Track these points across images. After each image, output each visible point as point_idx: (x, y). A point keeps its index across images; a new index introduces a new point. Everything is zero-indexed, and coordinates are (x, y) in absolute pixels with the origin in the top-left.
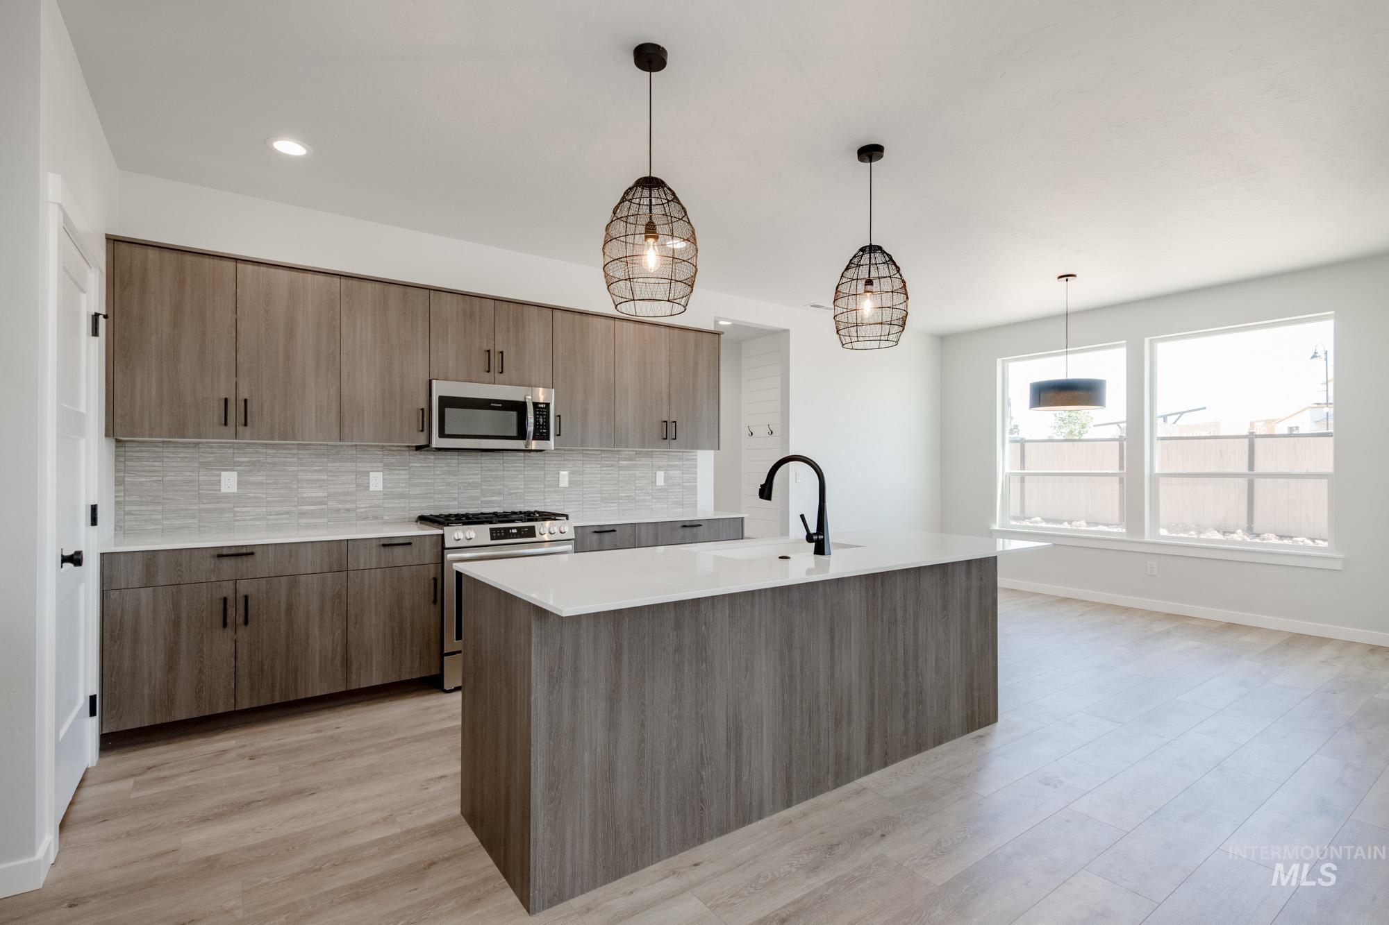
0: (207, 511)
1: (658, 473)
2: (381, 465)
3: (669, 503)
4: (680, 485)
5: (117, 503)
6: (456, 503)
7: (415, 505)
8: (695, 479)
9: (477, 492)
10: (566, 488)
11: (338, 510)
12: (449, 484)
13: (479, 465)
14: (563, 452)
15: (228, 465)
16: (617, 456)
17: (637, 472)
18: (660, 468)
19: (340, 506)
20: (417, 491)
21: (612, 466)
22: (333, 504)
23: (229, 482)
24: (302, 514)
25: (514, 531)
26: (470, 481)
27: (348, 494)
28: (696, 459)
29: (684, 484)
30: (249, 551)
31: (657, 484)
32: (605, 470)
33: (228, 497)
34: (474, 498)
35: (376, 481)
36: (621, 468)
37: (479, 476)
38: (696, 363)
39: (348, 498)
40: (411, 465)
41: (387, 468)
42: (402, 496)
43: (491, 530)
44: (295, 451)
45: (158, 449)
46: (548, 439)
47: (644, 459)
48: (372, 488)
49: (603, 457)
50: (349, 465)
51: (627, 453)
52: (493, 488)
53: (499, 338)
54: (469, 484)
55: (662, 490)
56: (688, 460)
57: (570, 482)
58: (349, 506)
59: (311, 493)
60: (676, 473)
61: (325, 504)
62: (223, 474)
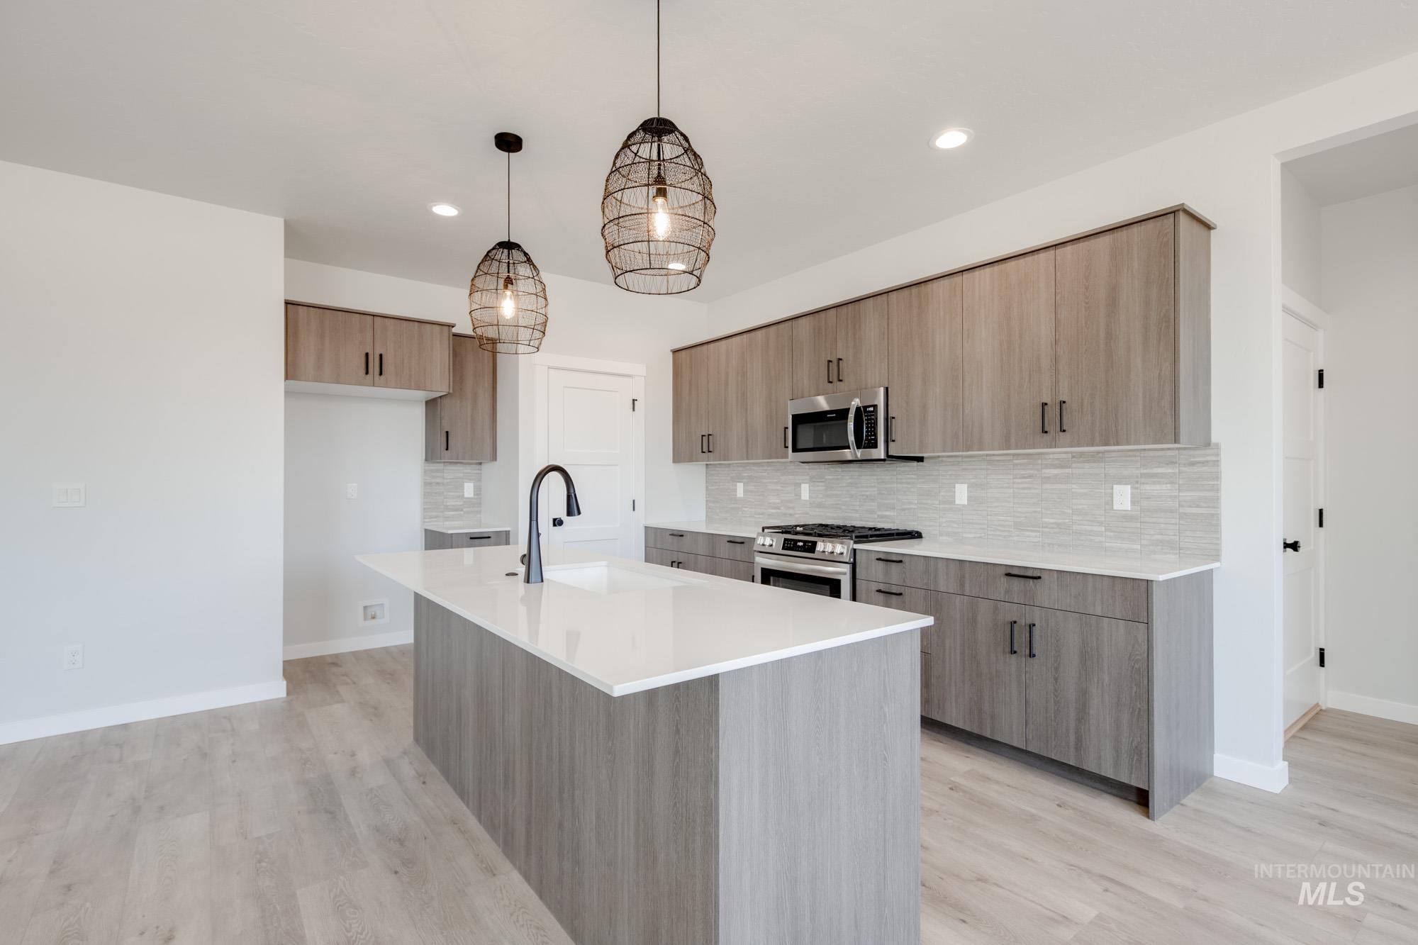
0: (732, 509)
1: (1117, 488)
2: (808, 477)
3: (1144, 542)
4: (1172, 511)
5: (706, 501)
6: (857, 515)
7: (829, 514)
8: (1215, 502)
10: (964, 506)
11: (785, 515)
13: (875, 477)
14: (960, 459)
15: (736, 480)
16: (1040, 461)
17: (1074, 486)
18: (1121, 480)
19: (787, 511)
20: (828, 501)
21: (1030, 477)
22: (783, 509)
23: (740, 489)
24: (769, 516)
26: (868, 493)
27: (789, 502)
28: (1218, 462)
29: (1182, 510)
30: (683, 533)
31: (1115, 507)
32: (1019, 483)
33: (738, 500)
35: (805, 491)
36: (1047, 479)
37: (876, 489)
38: (1114, 291)
39: (789, 505)
40: (826, 477)
41: (812, 481)
42: (820, 505)
44: (766, 468)
45: (717, 469)
47: (1087, 465)
48: (803, 498)
49: (1017, 464)
50: (790, 478)
51: (1056, 456)
52: (886, 502)
53: (839, 345)
54: (867, 496)
55: (1126, 517)
56: (1193, 464)
57: (970, 499)
58: (791, 511)
59: (774, 500)
60: (1163, 489)
61: (778, 508)
62: (738, 484)
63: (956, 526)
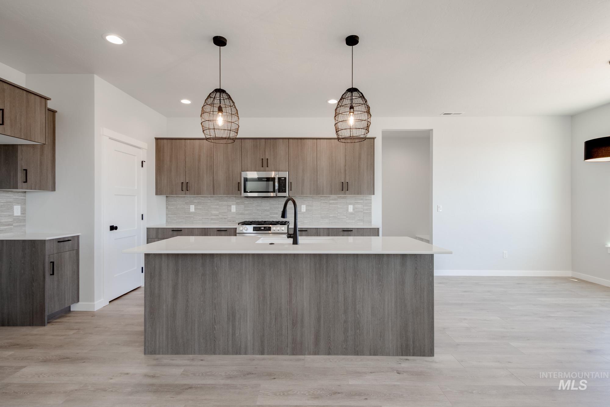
0: (187, 217)
1: (349, 206)
2: (235, 203)
3: (355, 220)
4: (362, 212)
5: (166, 214)
6: (261, 217)
7: (246, 217)
8: (371, 209)
9: (268, 213)
10: (304, 212)
11: (222, 218)
12: (258, 210)
13: (269, 203)
14: (303, 197)
15: (192, 203)
16: (329, 198)
17: (338, 206)
18: (350, 204)
19: (223, 217)
20: (247, 212)
21: (326, 203)
22: (220, 216)
23: (192, 208)
24: (212, 219)
25: (263, 228)
26: (265, 209)
27: (225, 213)
28: (371, 199)
29: (364, 211)
30: (181, 230)
31: (349, 211)
32: (323, 205)
33: (192, 213)
34: (268, 215)
35: (234, 208)
36: (331, 204)
37: (269, 207)
39: (225, 214)
40: (245, 203)
41: (237, 204)
42: (242, 214)
43: (254, 227)
44: (210, 198)
45: (176, 198)
46: (285, 192)
47: (342, 200)
48: (232, 211)
49: (322, 199)
50: (225, 203)
51: (334, 197)
52: (274, 211)
53: (267, 153)
54: (265, 210)
55: (351, 214)
56: (366, 200)
57: (306, 210)
58: (225, 217)
59: (214, 212)
60: (360, 206)
61: (218, 216)
62: (191, 206)
63: (301, 219)
